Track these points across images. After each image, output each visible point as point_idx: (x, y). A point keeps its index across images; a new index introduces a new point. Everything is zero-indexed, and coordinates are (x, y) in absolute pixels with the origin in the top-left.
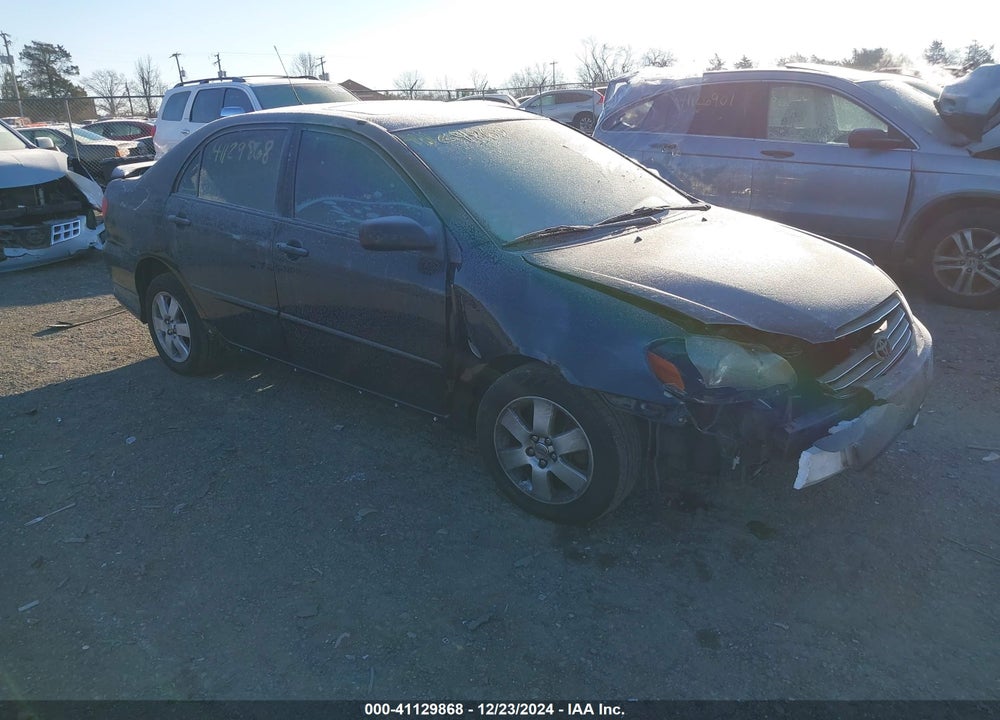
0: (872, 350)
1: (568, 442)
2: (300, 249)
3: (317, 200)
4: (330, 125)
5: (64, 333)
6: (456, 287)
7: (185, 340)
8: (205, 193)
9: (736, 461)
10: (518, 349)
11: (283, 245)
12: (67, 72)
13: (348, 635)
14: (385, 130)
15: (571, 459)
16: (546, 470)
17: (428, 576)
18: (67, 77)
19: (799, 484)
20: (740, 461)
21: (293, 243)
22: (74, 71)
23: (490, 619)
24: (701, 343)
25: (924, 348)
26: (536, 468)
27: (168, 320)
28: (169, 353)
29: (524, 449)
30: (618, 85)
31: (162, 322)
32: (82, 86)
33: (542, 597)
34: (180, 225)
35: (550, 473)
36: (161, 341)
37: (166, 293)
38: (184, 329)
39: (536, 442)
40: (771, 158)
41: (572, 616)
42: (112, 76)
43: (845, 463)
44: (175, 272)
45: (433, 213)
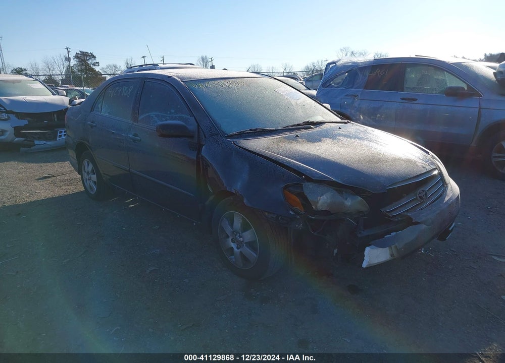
0: (416, 196)
1: (248, 236)
2: (138, 138)
3: (148, 114)
4: (156, 78)
5: (49, 179)
6: (202, 156)
7: (95, 182)
8: (104, 111)
9: (336, 251)
10: (226, 187)
11: (131, 136)
12: (94, 65)
13: (119, 328)
14: (179, 80)
15: (251, 245)
16: (239, 250)
17: (170, 302)
18: (94, 67)
19: (364, 265)
20: (338, 251)
21: (136, 135)
22: (97, 64)
23: (193, 325)
24: (311, 186)
25: (452, 197)
26: (235, 249)
27: (88, 173)
28: (89, 189)
29: (230, 239)
30: (331, 66)
31: (86, 174)
32: (100, 71)
33: (224, 316)
34: (92, 127)
35: (241, 252)
36: (86, 183)
37: (88, 160)
38: (94, 177)
39: (236, 235)
40: (406, 101)
41: (235, 327)
42: (115, 67)
43: (392, 255)
44: (90, 150)
45: (194, 119)
